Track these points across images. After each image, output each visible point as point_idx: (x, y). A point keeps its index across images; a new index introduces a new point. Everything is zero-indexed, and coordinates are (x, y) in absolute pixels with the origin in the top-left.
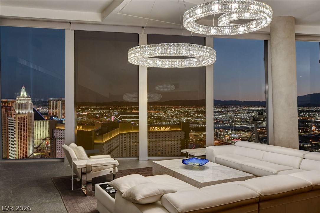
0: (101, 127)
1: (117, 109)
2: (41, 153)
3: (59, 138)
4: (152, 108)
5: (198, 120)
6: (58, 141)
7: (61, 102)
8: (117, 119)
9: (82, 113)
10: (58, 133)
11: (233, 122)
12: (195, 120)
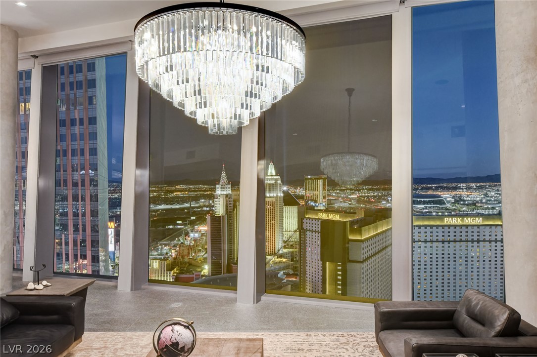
0: (364, 216)
3: (309, 231)
4: (463, 186)
6: (308, 235)
7: (321, 180)
9: (350, 195)
10: (308, 223)
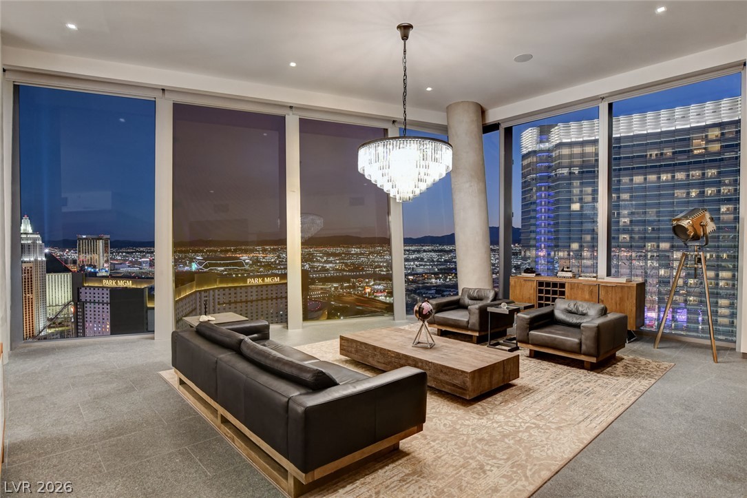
1: (202, 251)
2: (60, 329)
3: (90, 302)
4: (259, 249)
5: (328, 266)
6: (88, 307)
7: (101, 241)
8: (201, 267)
9: (140, 258)
10: (88, 293)
11: (376, 267)
12: (323, 267)
